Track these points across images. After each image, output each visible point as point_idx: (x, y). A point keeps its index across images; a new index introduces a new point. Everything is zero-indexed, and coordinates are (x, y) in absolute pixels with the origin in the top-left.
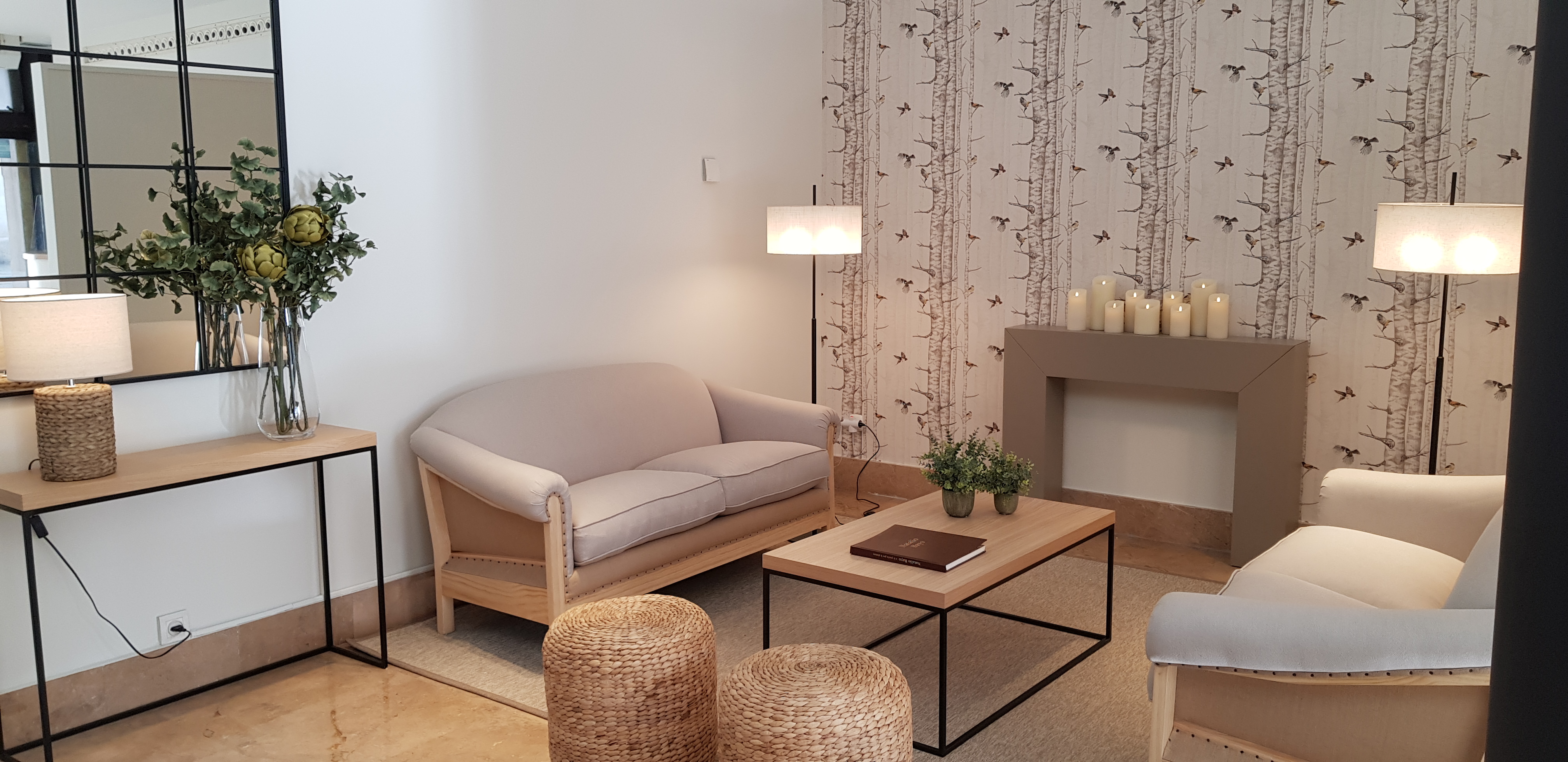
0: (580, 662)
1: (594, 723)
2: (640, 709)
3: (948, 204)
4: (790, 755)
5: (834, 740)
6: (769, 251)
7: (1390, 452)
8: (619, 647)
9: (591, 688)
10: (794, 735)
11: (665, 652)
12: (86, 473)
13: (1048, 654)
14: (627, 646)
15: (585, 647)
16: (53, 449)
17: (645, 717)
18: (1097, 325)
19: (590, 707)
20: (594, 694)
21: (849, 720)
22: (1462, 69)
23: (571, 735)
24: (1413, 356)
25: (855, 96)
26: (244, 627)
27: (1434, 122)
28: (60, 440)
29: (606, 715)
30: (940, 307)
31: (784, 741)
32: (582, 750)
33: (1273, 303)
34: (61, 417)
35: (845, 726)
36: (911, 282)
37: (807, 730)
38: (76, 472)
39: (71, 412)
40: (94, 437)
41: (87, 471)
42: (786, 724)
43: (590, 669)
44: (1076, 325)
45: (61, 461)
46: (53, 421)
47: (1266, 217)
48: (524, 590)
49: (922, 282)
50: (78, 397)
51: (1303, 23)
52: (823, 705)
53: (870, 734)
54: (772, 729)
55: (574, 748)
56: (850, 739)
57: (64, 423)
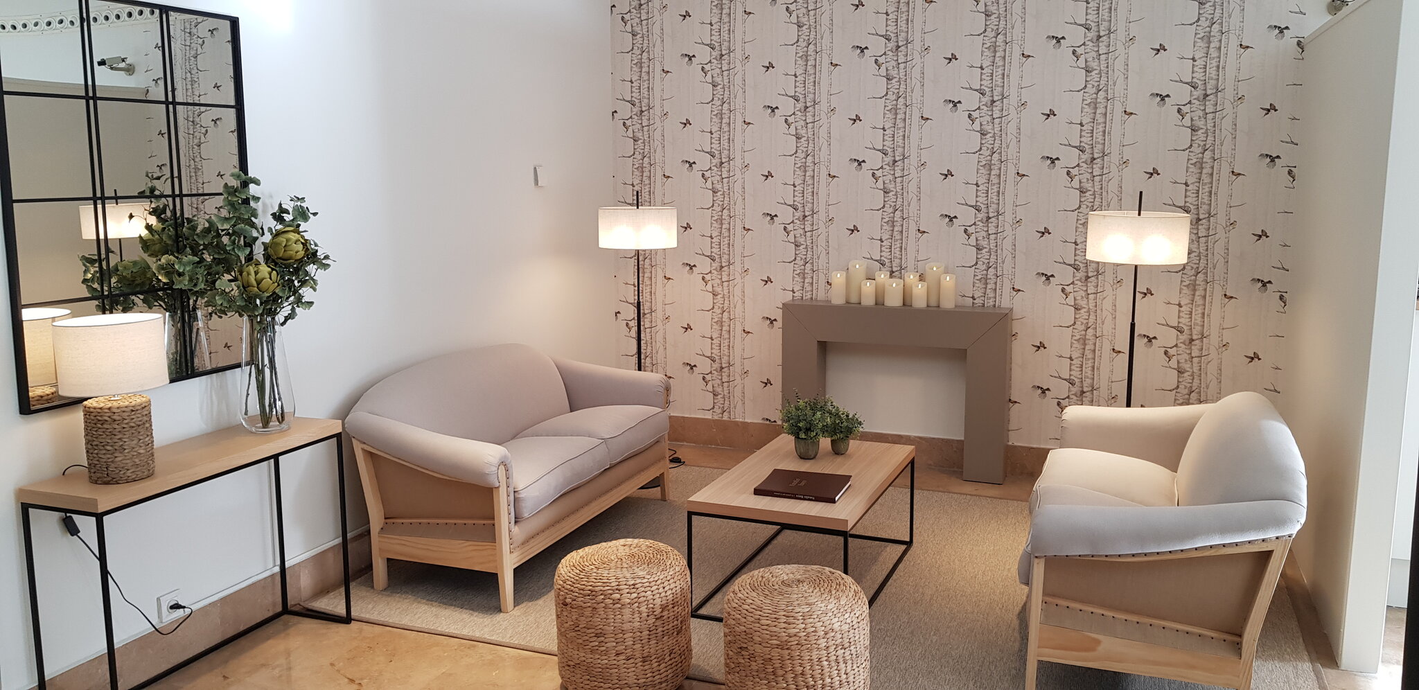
0: (602, 597)
1: (615, 644)
2: (651, 629)
3: (725, 202)
4: (802, 649)
5: (833, 634)
6: (601, 245)
7: (1072, 389)
8: (633, 582)
9: (613, 616)
10: (805, 634)
11: (666, 583)
12: (137, 475)
13: (874, 560)
14: (639, 581)
15: (605, 585)
16: (109, 456)
17: (654, 635)
18: (854, 299)
19: (612, 632)
20: (616, 621)
21: (841, 619)
22: (1119, 109)
23: (592, 656)
24: (1087, 318)
25: (642, 112)
26: (224, 600)
27: (1100, 147)
28: (116, 447)
29: (625, 636)
30: (720, 286)
31: (798, 638)
32: (603, 667)
33: (985, 280)
34: (116, 426)
35: (839, 623)
36: (695, 266)
37: (814, 629)
38: (130, 475)
39: (126, 421)
40: (143, 443)
41: (139, 473)
42: (798, 626)
43: (611, 601)
44: (838, 299)
45: (116, 466)
46: (109, 430)
47: (979, 215)
48: (470, 545)
49: (704, 265)
50: (131, 408)
51: (1004, 70)
52: (822, 609)
53: (854, 627)
54: (787, 631)
55: (595, 666)
56: (843, 632)
57: (119, 432)
